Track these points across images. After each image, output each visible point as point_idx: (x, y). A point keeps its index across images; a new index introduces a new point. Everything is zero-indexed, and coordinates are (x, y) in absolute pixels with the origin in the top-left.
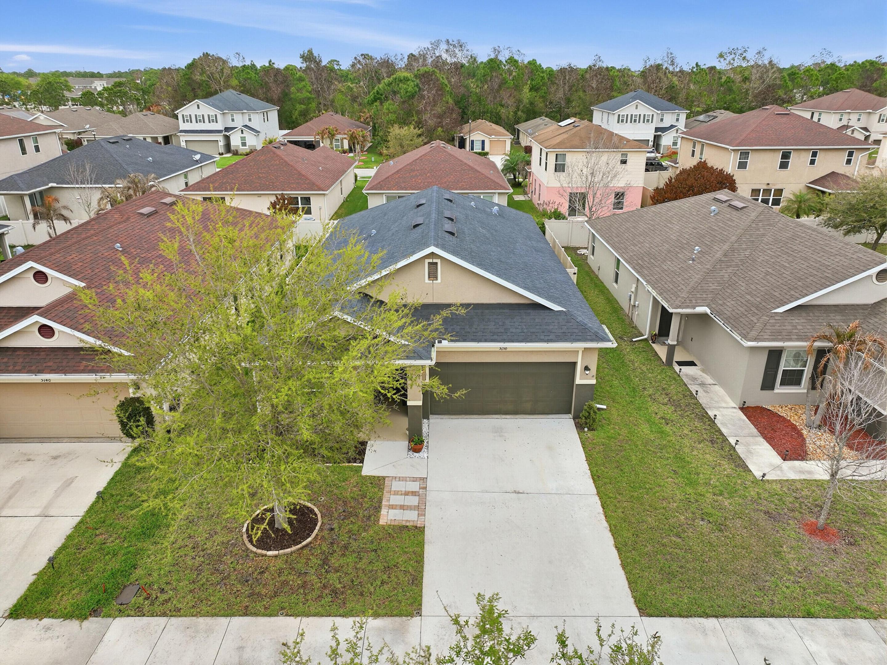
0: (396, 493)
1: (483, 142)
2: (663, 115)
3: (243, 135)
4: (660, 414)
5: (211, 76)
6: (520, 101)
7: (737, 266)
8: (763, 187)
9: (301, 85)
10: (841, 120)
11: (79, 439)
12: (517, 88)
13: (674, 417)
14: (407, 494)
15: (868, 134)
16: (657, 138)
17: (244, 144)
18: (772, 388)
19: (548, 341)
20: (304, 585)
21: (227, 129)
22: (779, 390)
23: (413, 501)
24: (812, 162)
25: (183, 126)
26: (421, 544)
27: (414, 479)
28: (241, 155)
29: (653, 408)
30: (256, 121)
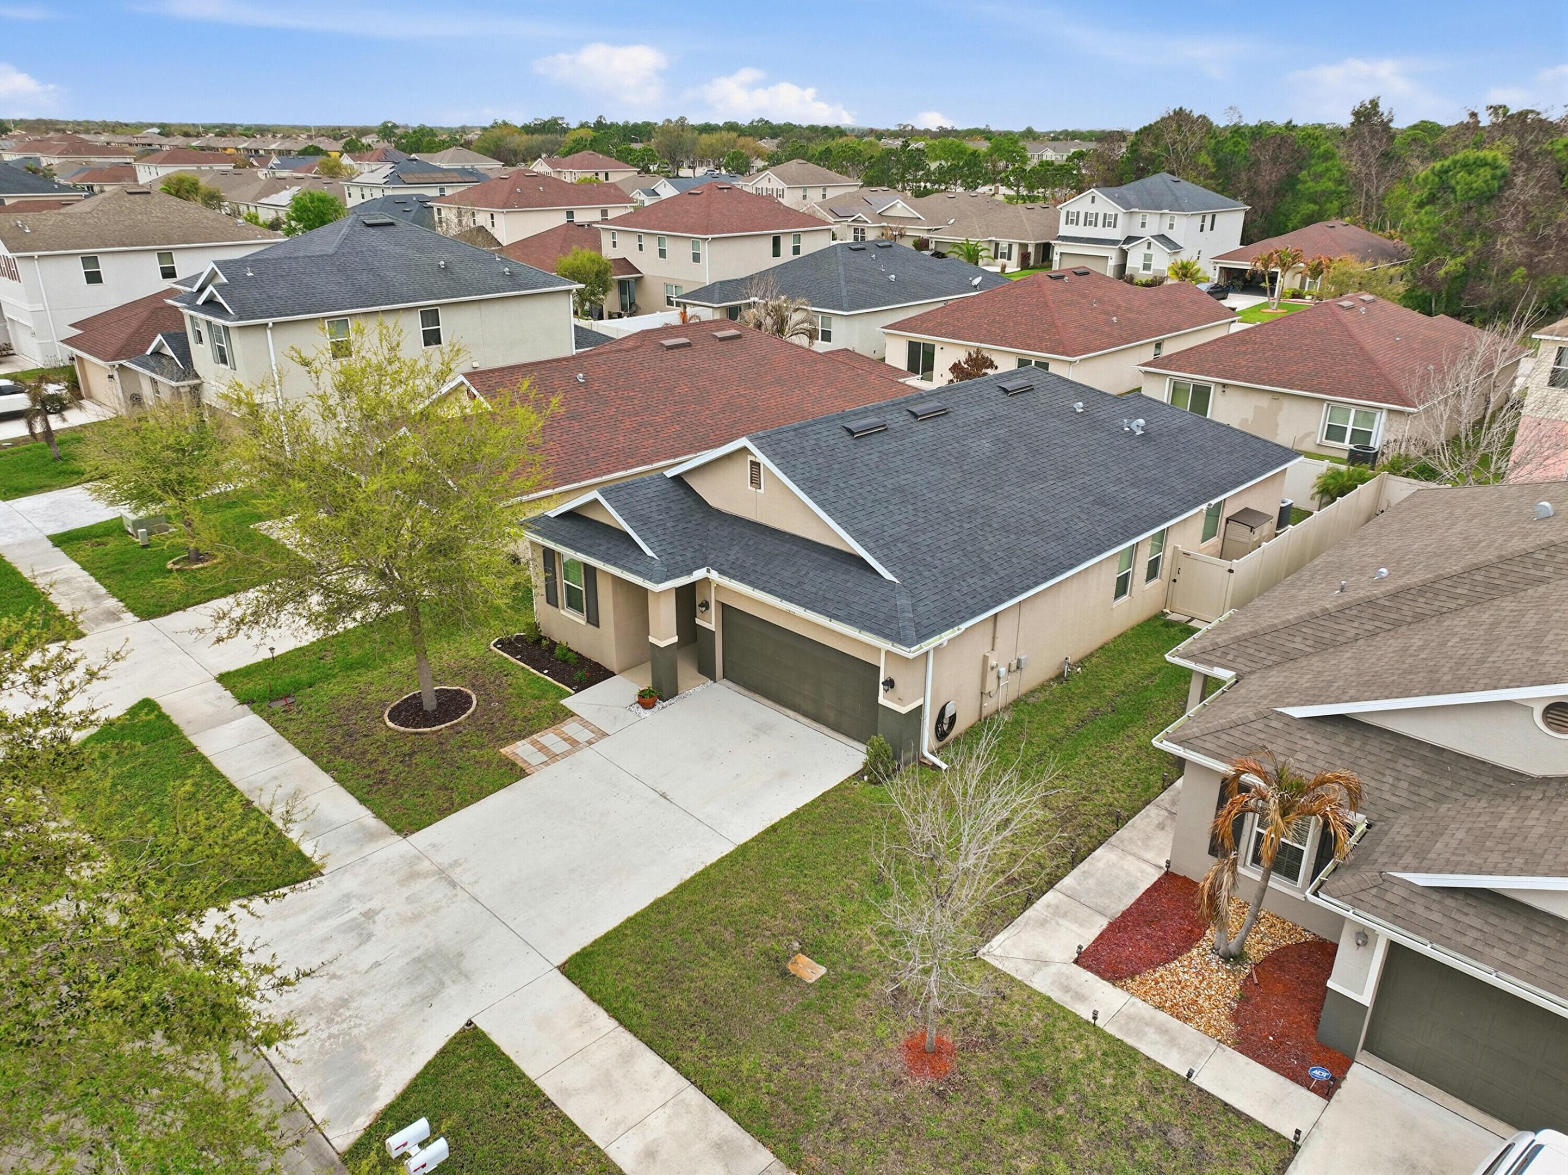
0: (560, 733)
3: (1148, 252)
14: (567, 739)
21: (1128, 239)
23: (562, 748)
25: (1064, 230)
27: (596, 731)
28: (1137, 284)
30: (1182, 229)
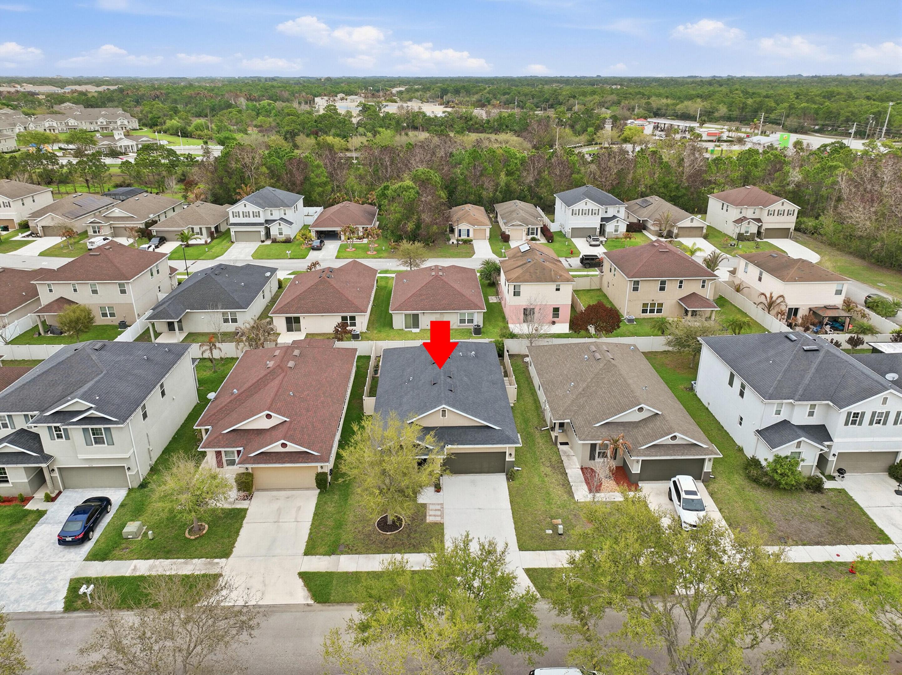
0: (432, 510)
1: (468, 230)
2: (607, 208)
3: (280, 226)
4: (545, 472)
5: (245, 166)
6: (497, 185)
7: (588, 396)
8: (650, 302)
9: (319, 171)
10: (741, 213)
11: (293, 489)
12: (497, 174)
13: (550, 473)
14: (436, 510)
15: (760, 224)
16: (602, 227)
17: (281, 234)
18: (594, 459)
19: (493, 444)
20: (403, 544)
21: (267, 221)
22: (597, 460)
23: (439, 513)
24: (680, 287)
25: (232, 220)
26: (443, 529)
27: (438, 504)
28: (278, 242)
29: (542, 469)
30: (290, 215)
